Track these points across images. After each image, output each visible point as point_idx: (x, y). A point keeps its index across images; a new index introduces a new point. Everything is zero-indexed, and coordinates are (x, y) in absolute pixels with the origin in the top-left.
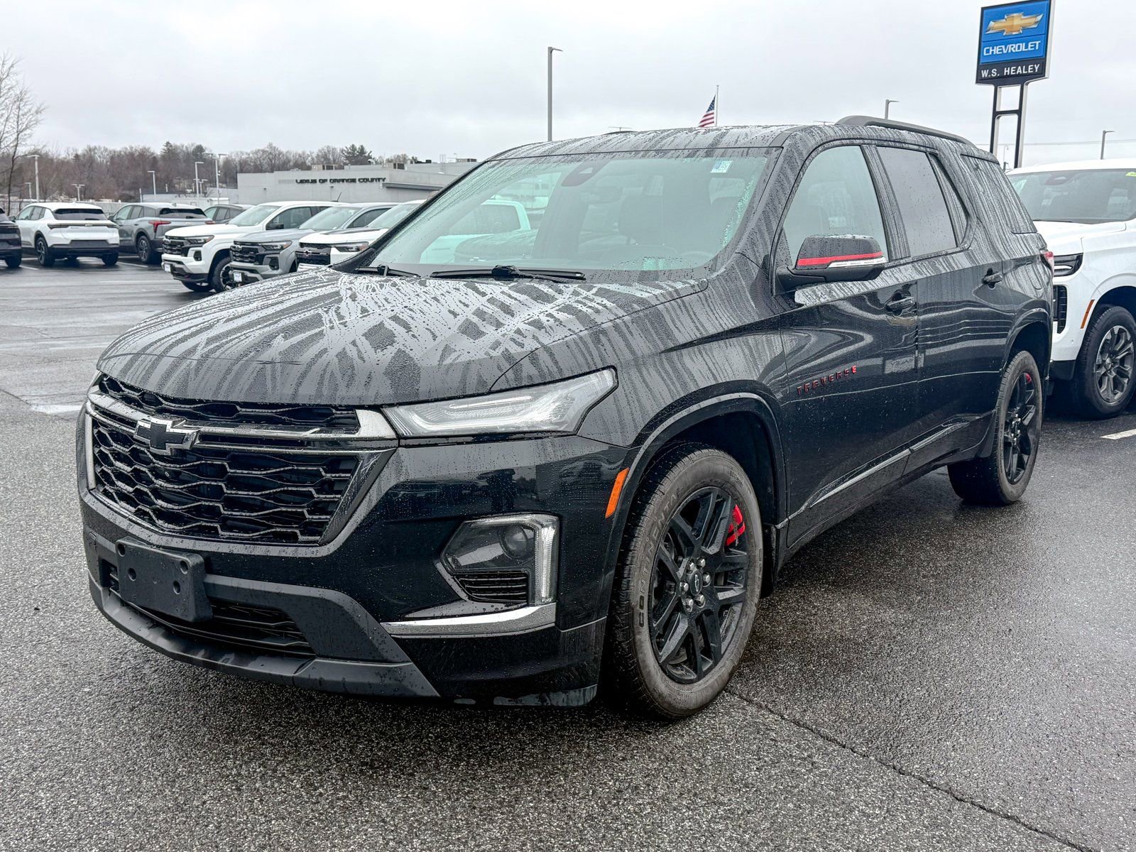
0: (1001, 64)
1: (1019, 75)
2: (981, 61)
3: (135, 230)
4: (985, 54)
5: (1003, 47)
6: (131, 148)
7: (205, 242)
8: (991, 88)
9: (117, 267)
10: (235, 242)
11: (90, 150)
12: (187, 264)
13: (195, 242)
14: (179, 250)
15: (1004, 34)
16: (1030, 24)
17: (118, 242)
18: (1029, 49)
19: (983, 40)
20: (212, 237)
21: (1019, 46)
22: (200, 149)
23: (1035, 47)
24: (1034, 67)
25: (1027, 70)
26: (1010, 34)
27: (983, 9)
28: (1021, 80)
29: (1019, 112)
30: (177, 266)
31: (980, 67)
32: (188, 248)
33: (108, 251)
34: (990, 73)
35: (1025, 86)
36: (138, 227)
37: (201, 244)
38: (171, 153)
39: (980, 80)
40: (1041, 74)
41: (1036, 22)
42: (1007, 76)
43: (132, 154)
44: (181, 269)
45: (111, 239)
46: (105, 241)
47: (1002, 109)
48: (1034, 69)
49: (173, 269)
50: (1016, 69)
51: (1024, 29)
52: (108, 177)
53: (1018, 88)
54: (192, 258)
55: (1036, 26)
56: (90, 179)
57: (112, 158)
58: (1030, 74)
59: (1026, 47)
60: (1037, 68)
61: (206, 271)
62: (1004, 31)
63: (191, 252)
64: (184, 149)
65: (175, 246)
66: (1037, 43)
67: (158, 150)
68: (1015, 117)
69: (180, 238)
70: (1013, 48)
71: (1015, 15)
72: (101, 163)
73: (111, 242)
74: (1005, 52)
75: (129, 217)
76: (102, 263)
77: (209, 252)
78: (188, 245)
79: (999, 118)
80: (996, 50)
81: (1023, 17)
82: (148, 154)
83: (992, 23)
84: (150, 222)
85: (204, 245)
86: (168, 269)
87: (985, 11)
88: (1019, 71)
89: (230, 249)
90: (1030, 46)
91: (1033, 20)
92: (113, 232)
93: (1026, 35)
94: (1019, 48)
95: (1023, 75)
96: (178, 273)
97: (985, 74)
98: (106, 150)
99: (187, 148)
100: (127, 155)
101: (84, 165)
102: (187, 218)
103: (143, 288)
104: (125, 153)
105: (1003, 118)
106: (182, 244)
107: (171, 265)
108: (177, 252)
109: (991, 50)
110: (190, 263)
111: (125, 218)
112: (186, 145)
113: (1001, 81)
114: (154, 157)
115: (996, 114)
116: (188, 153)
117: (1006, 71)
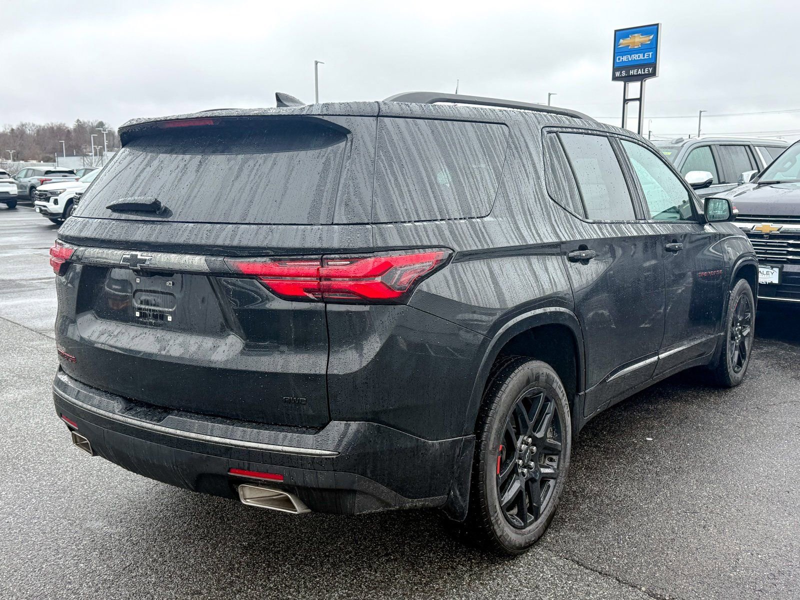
0: (628, 67)
1: (640, 75)
2: (615, 66)
3: (29, 185)
4: (617, 61)
5: (629, 56)
6: (52, 124)
7: (60, 193)
8: (622, 83)
9: (16, 209)
10: (76, 194)
11: (23, 125)
12: (49, 207)
13: (54, 193)
14: (44, 199)
15: (630, 47)
16: (646, 41)
17: (16, 193)
18: (646, 57)
19: (616, 52)
20: (65, 190)
21: (639, 56)
22: (101, 124)
23: (649, 56)
24: (649, 70)
25: (644, 71)
26: (632, 47)
27: (616, 31)
28: (641, 78)
29: (640, 99)
30: (43, 208)
31: (615, 70)
32: (50, 197)
33: (10, 199)
34: (621, 74)
35: (643, 82)
36: (30, 183)
37: (58, 195)
38: (81, 128)
39: (615, 78)
40: (653, 74)
41: (649, 40)
42: (632, 76)
43: (52, 128)
44: (46, 210)
45: (12, 191)
46: (7, 193)
47: (629, 98)
48: (649, 71)
49: (41, 211)
50: (638, 71)
51: (642, 44)
52: (34, 145)
53: (639, 83)
54: (53, 204)
55: (649, 42)
56: (21, 145)
57: (38, 131)
58: (647, 74)
59: (644, 56)
60: (651, 70)
61: (61, 211)
62: (628, 46)
63: (52, 200)
64: (90, 124)
65: (42, 196)
66: (651, 53)
67: (71, 125)
68: (638, 103)
69: (45, 191)
70: (635, 57)
71: (636, 35)
72: (30, 136)
73: (11, 193)
74: (630, 60)
75: (26, 176)
76: (7, 207)
77: (63, 200)
78: (50, 195)
79: (627, 103)
80: (625, 58)
81: (641, 37)
82: (64, 128)
83: (621, 41)
84: (38, 179)
85: (60, 195)
86: (38, 210)
87: (617, 33)
88: (639, 72)
89: (73, 198)
90: (646, 55)
91: (648, 38)
92: (13, 186)
93: (643, 49)
94: (639, 57)
95: (642, 75)
96: (45, 213)
97: (618, 74)
98: (34, 125)
99: (92, 123)
100: (49, 129)
101: (17, 136)
102: (63, 176)
103: (25, 223)
104: (48, 127)
105: (630, 104)
106: (46, 195)
107: (40, 208)
108: (43, 200)
109: (621, 59)
110: (51, 207)
111: (23, 176)
112: (91, 121)
113: (628, 79)
114: (68, 131)
115: (626, 101)
116: (93, 127)
117: (631, 72)
